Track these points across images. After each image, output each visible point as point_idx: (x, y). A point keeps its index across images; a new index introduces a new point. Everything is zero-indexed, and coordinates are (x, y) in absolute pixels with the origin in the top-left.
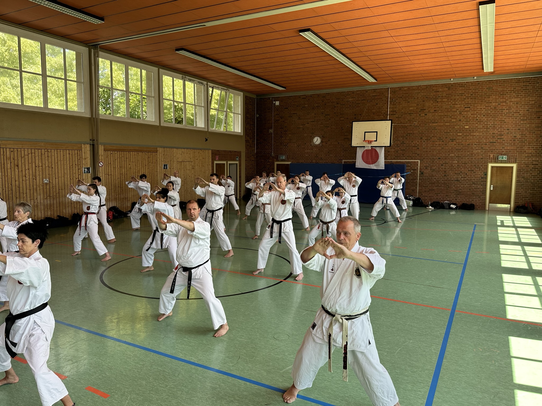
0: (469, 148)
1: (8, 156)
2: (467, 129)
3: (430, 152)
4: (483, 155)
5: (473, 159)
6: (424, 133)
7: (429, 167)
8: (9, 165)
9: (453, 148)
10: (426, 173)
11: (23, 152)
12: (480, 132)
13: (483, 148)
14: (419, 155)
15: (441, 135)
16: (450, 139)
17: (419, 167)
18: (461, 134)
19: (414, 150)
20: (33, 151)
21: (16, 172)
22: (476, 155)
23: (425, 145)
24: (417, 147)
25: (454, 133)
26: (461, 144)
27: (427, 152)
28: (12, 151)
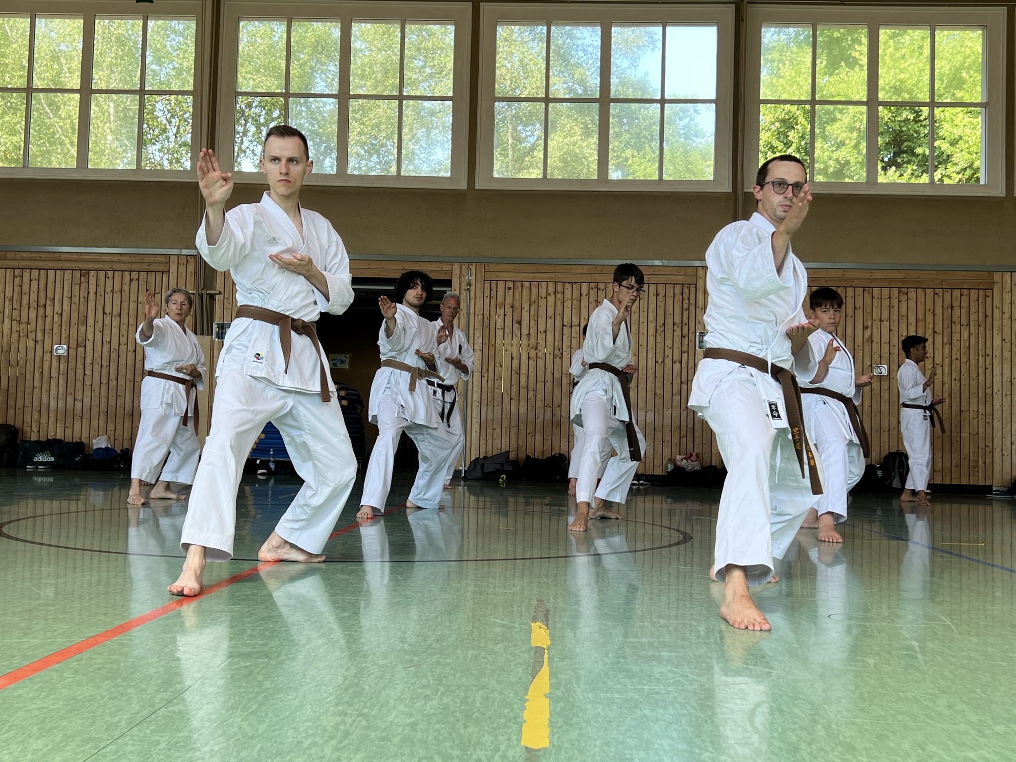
11: (534, 290)
20: (560, 287)
21: (514, 336)
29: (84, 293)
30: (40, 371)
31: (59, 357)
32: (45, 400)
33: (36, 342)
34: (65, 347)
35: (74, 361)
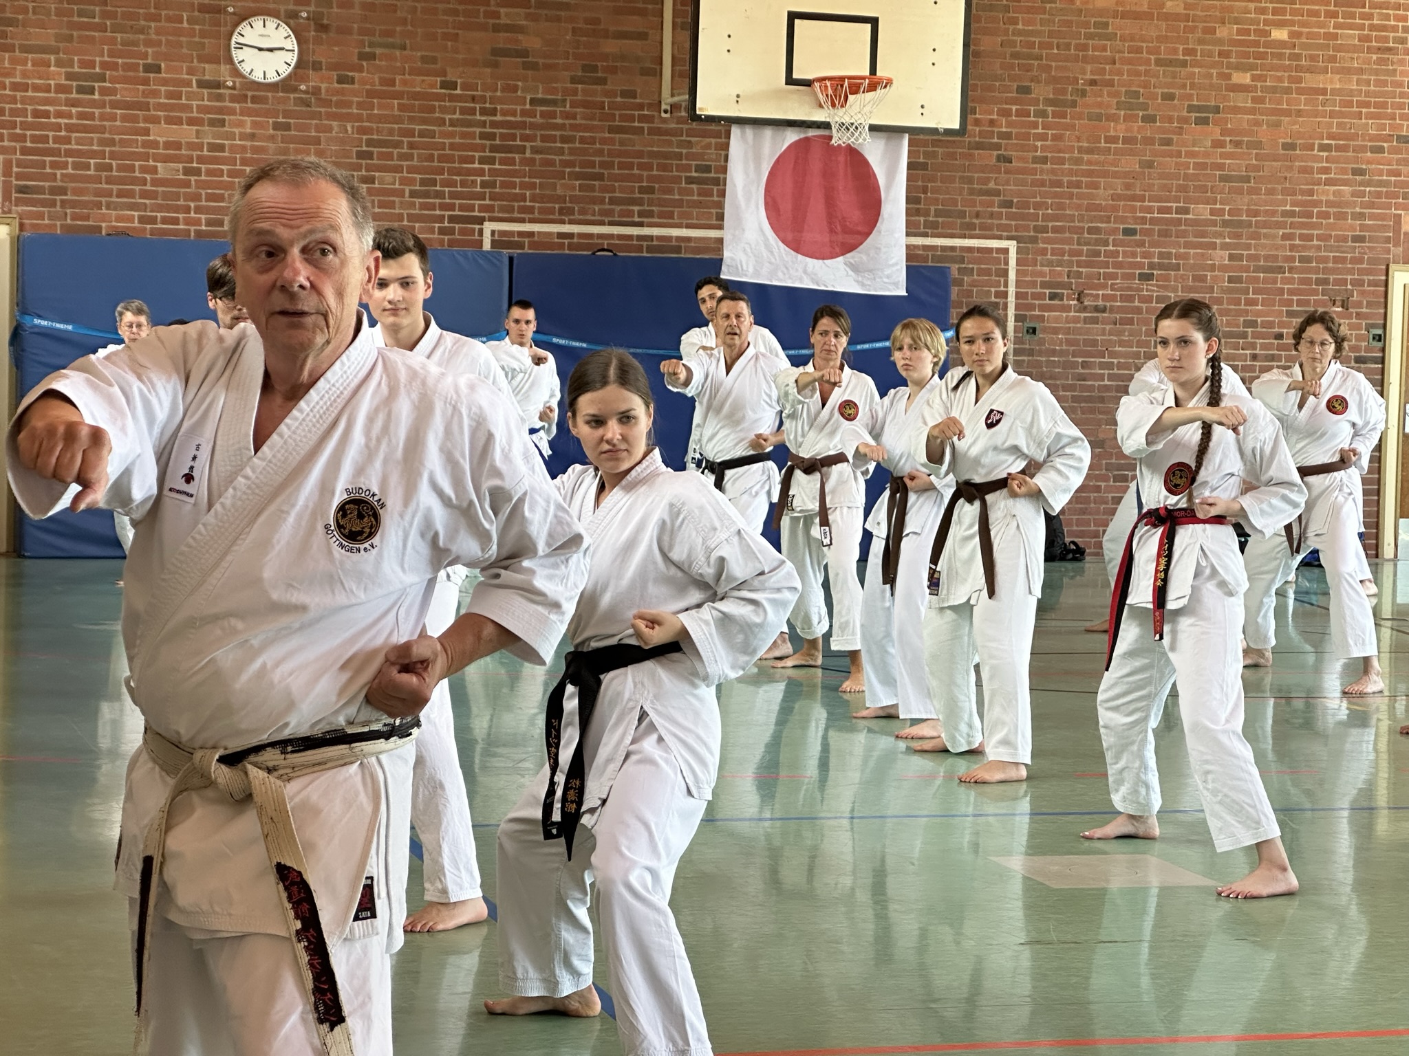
0: (1290, 168)
2: (1281, 44)
3: (1078, 185)
4: (1361, 216)
5: (1309, 238)
6: (1039, 58)
7: (1068, 286)
9: (1203, 166)
10: (1056, 331)
12: (1349, 71)
13: (1361, 172)
14: (1009, 204)
15: (1138, 74)
16: (1191, 109)
17: (1012, 290)
18: (1244, 78)
19: (983, 169)
22: (1326, 215)
23: (1043, 137)
24: (997, 147)
25: (1214, 65)
26: (1251, 145)
27: (1059, 184)
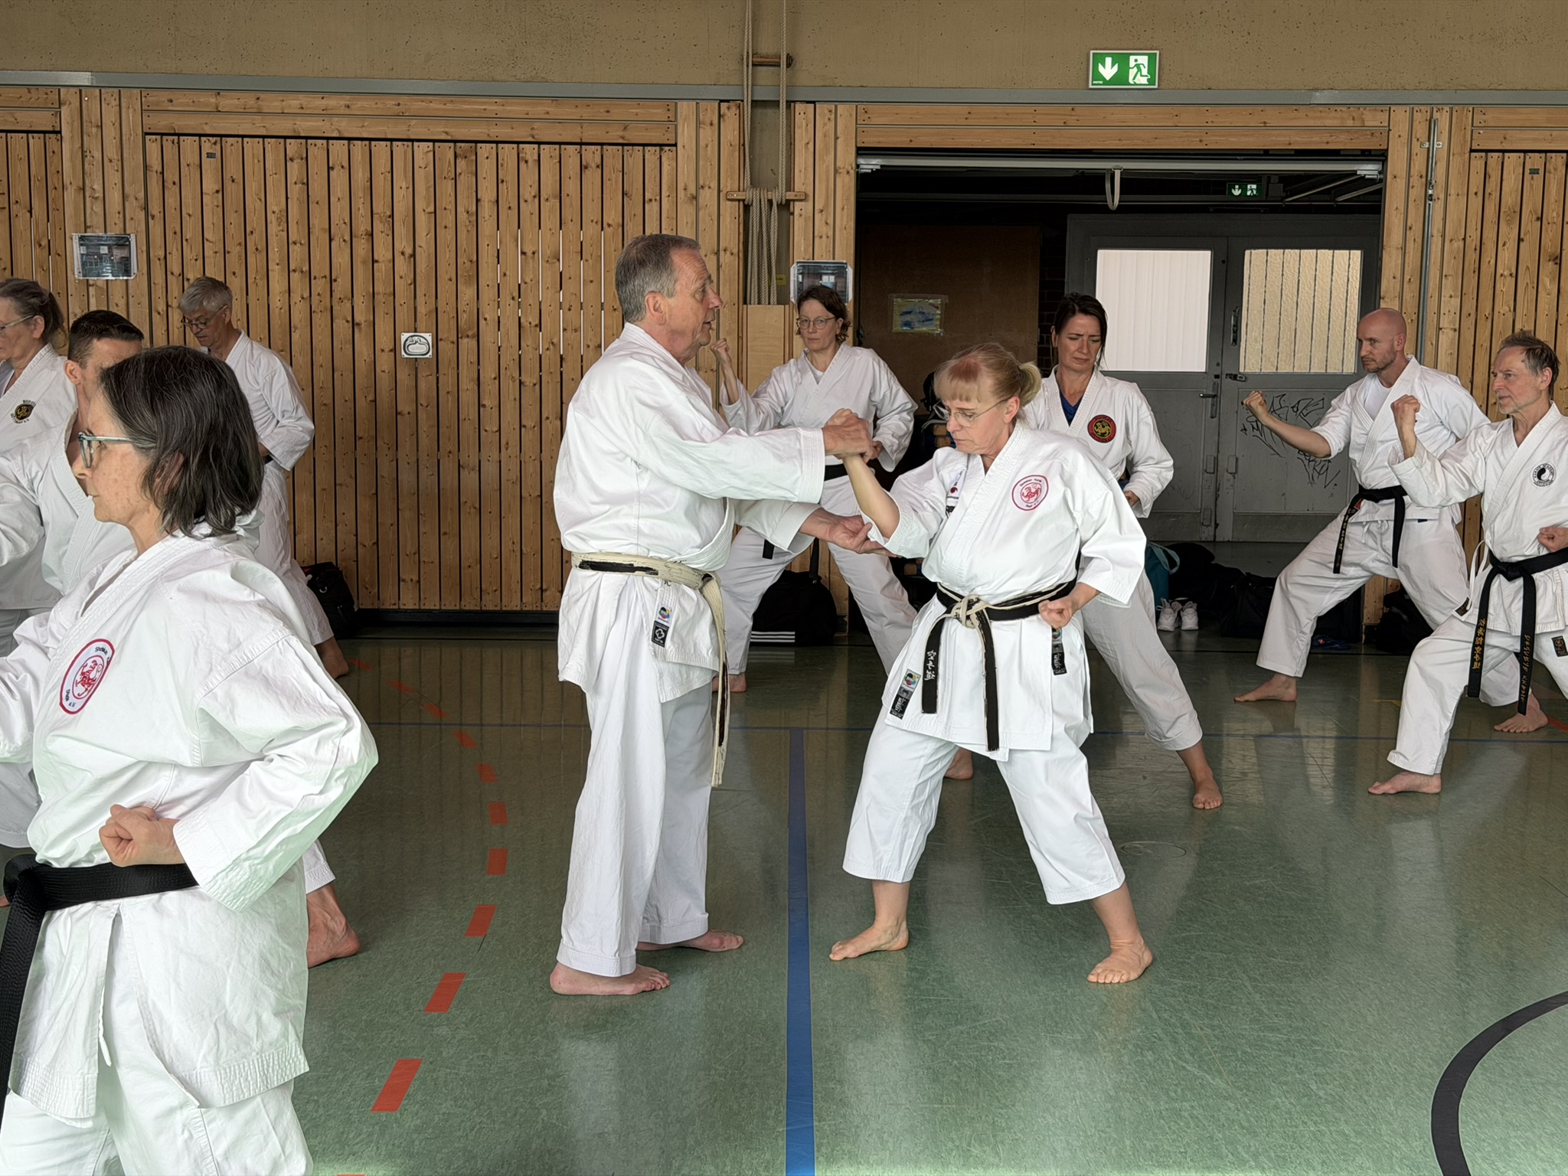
1: (1510, 199)
8: (1507, 256)
21: (1542, 294)
28: (1534, 172)
29: (466, 203)
30: (371, 397)
31: (415, 362)
32: (386, 468)
33: (354, 324)
34: (428, 337)
35: (452, 373)
